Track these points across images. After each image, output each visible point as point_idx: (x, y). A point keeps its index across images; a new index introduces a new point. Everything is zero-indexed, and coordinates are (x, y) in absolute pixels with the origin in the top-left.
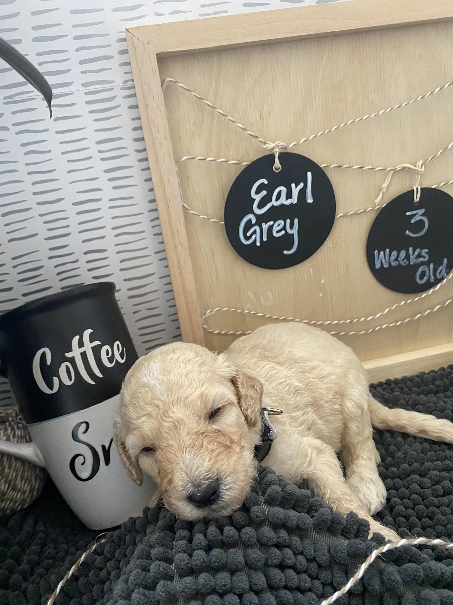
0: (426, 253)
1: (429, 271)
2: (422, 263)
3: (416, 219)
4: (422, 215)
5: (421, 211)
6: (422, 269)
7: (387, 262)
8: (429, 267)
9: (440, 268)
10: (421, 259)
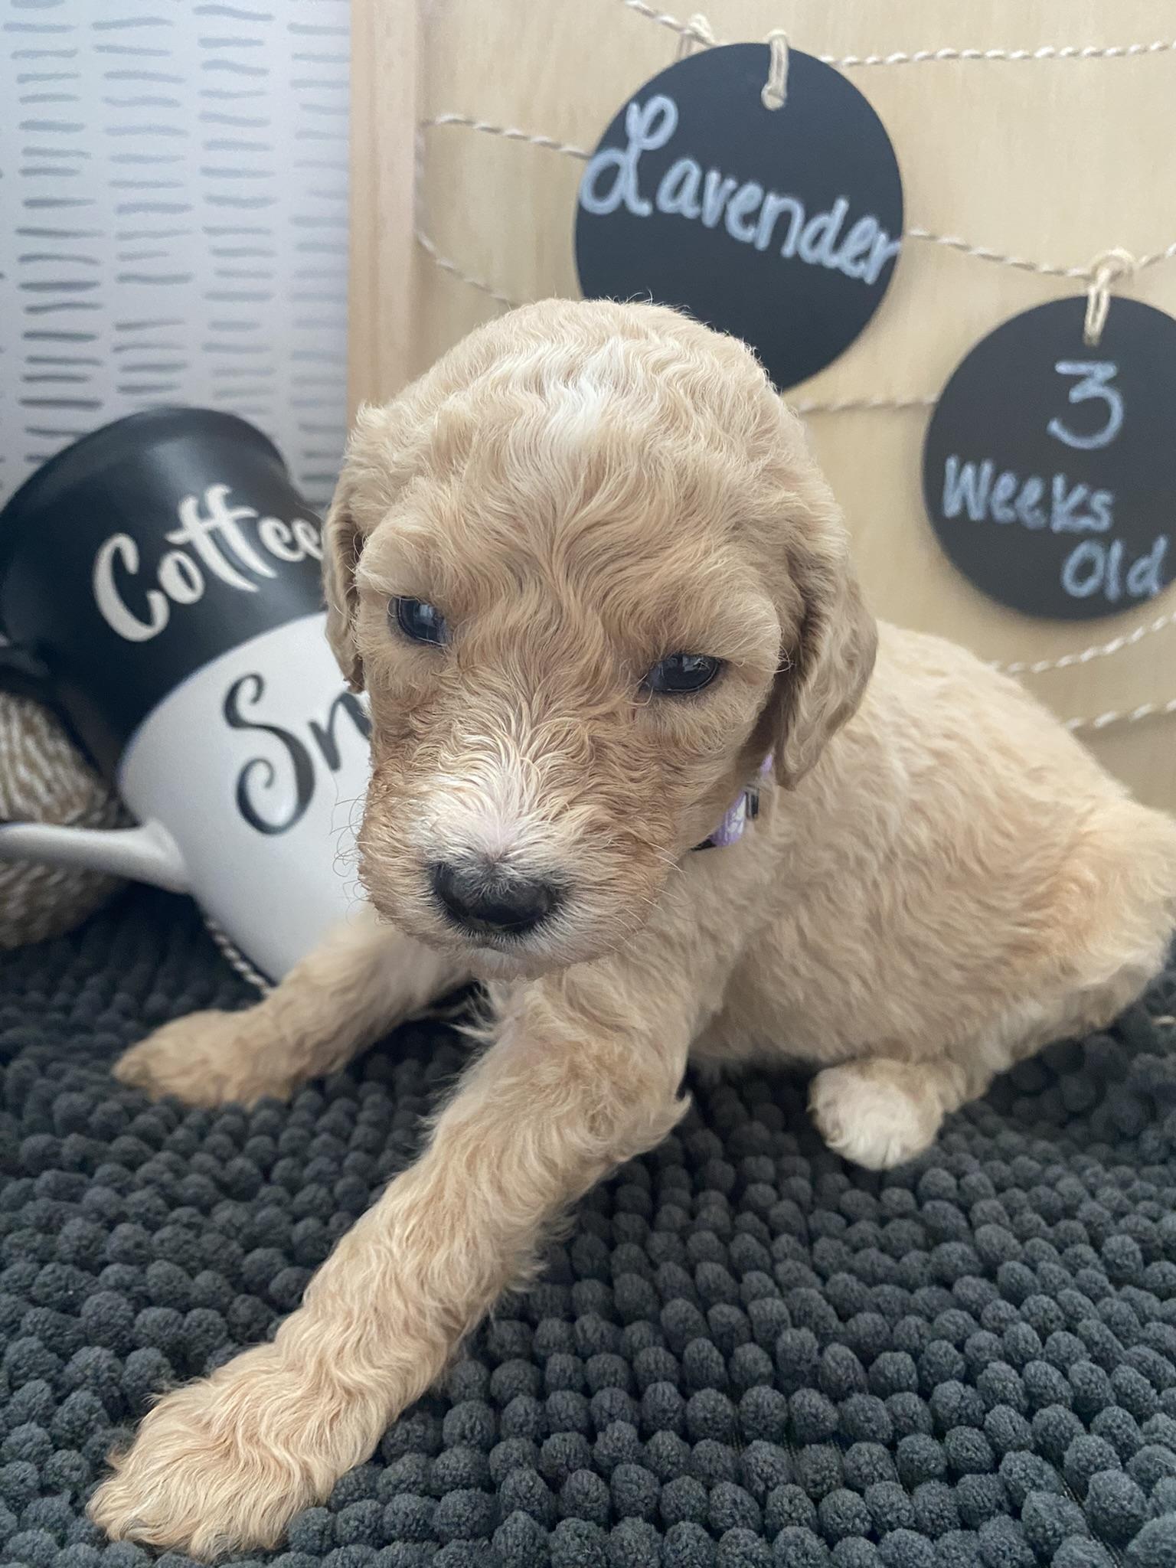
0: (1106, 506)
1: (1107, 561)
2: (1088, 535)
3: (1084, 390)
5: (1105, 371)
6: (1084, 552)
7: (982, 503)
8: (1107, 548)
9: (1143, 563)
10: (1086, 522)
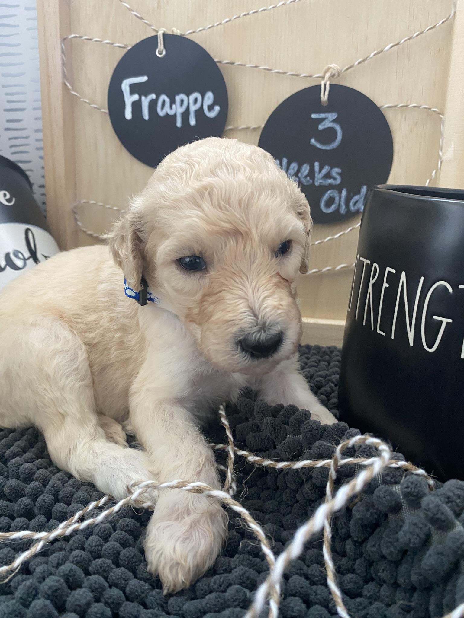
0: (338, 174)
1: (340, 198)
2: (331, 187)
3: (324, 125)
4: (334, 121)
5: (332, 116)
6: (330, 194)
8: (340, 192)
9: (356, 198)
10: (330, 181)
